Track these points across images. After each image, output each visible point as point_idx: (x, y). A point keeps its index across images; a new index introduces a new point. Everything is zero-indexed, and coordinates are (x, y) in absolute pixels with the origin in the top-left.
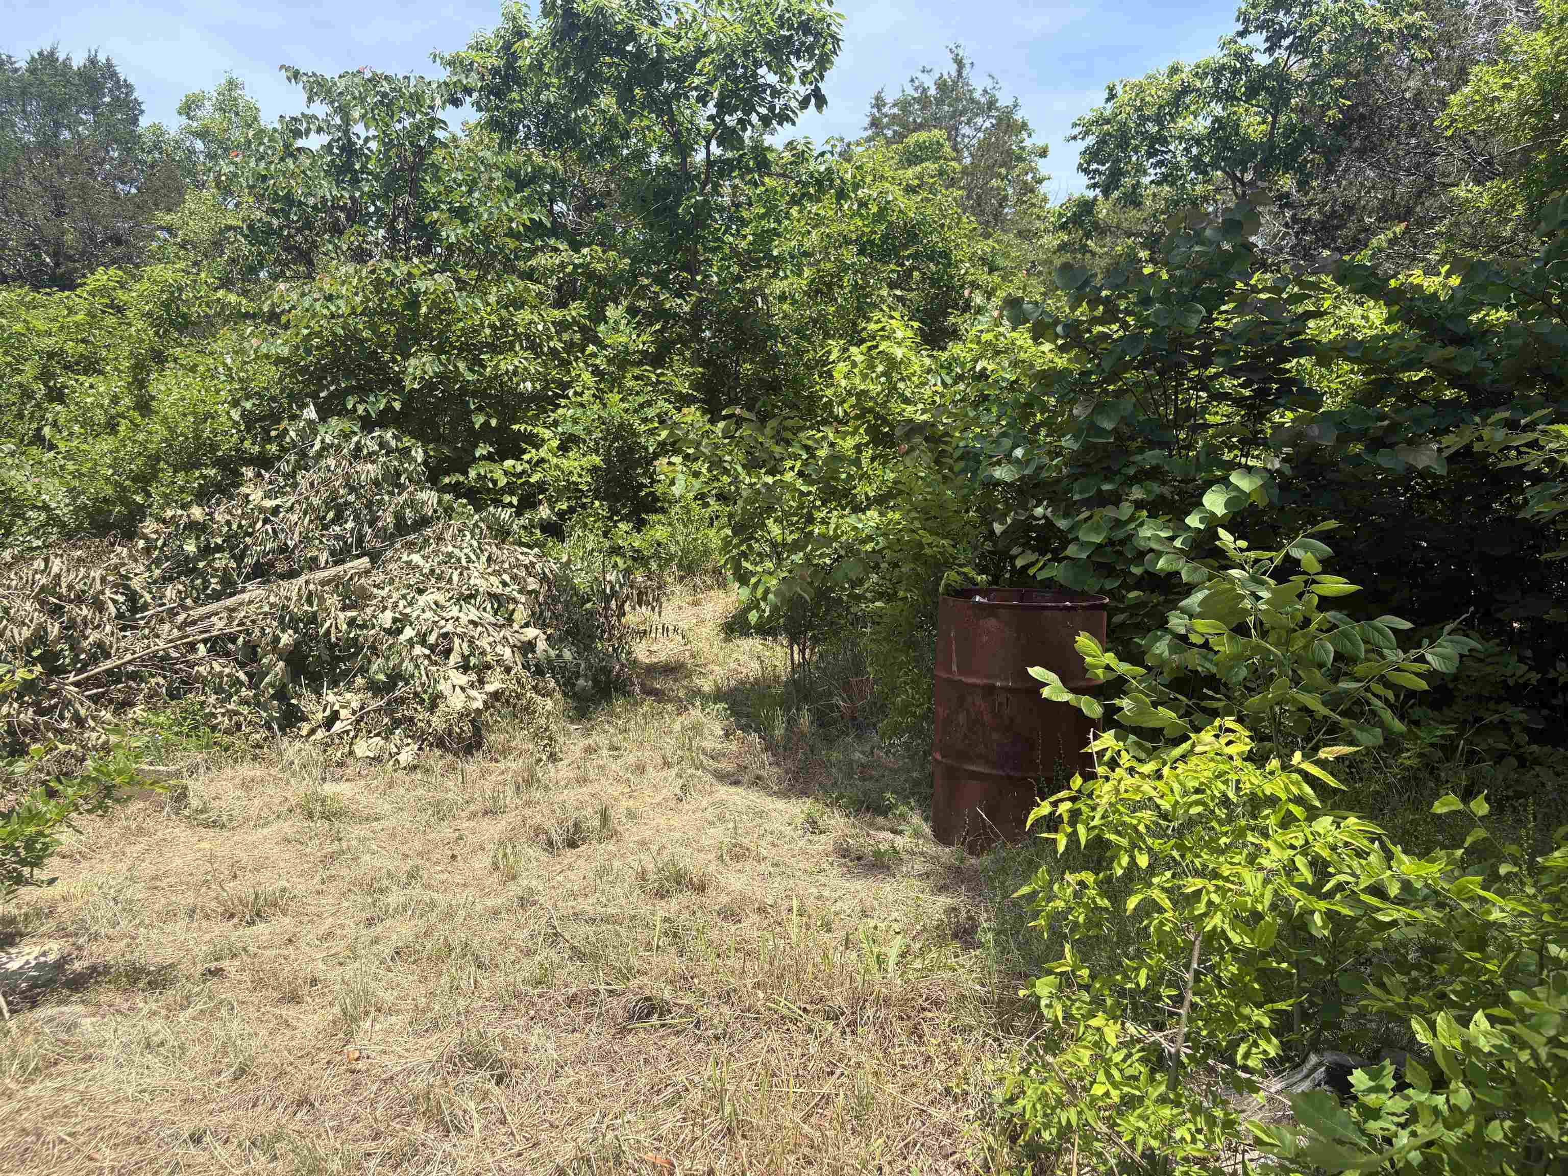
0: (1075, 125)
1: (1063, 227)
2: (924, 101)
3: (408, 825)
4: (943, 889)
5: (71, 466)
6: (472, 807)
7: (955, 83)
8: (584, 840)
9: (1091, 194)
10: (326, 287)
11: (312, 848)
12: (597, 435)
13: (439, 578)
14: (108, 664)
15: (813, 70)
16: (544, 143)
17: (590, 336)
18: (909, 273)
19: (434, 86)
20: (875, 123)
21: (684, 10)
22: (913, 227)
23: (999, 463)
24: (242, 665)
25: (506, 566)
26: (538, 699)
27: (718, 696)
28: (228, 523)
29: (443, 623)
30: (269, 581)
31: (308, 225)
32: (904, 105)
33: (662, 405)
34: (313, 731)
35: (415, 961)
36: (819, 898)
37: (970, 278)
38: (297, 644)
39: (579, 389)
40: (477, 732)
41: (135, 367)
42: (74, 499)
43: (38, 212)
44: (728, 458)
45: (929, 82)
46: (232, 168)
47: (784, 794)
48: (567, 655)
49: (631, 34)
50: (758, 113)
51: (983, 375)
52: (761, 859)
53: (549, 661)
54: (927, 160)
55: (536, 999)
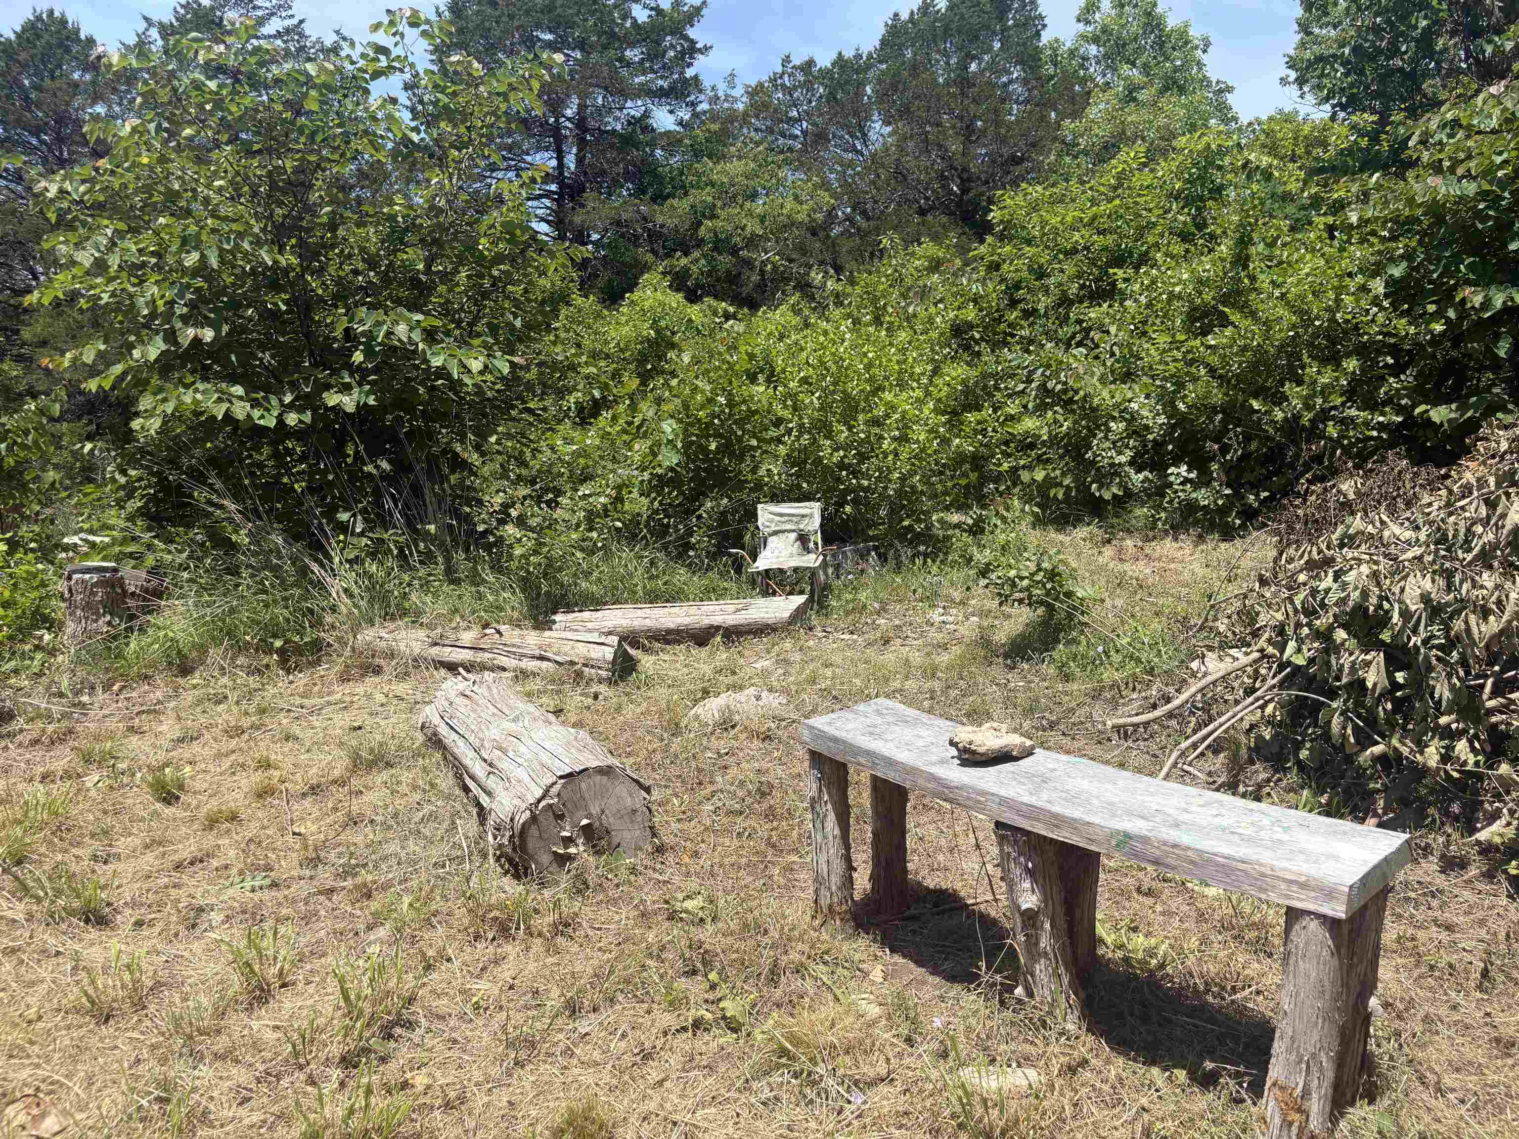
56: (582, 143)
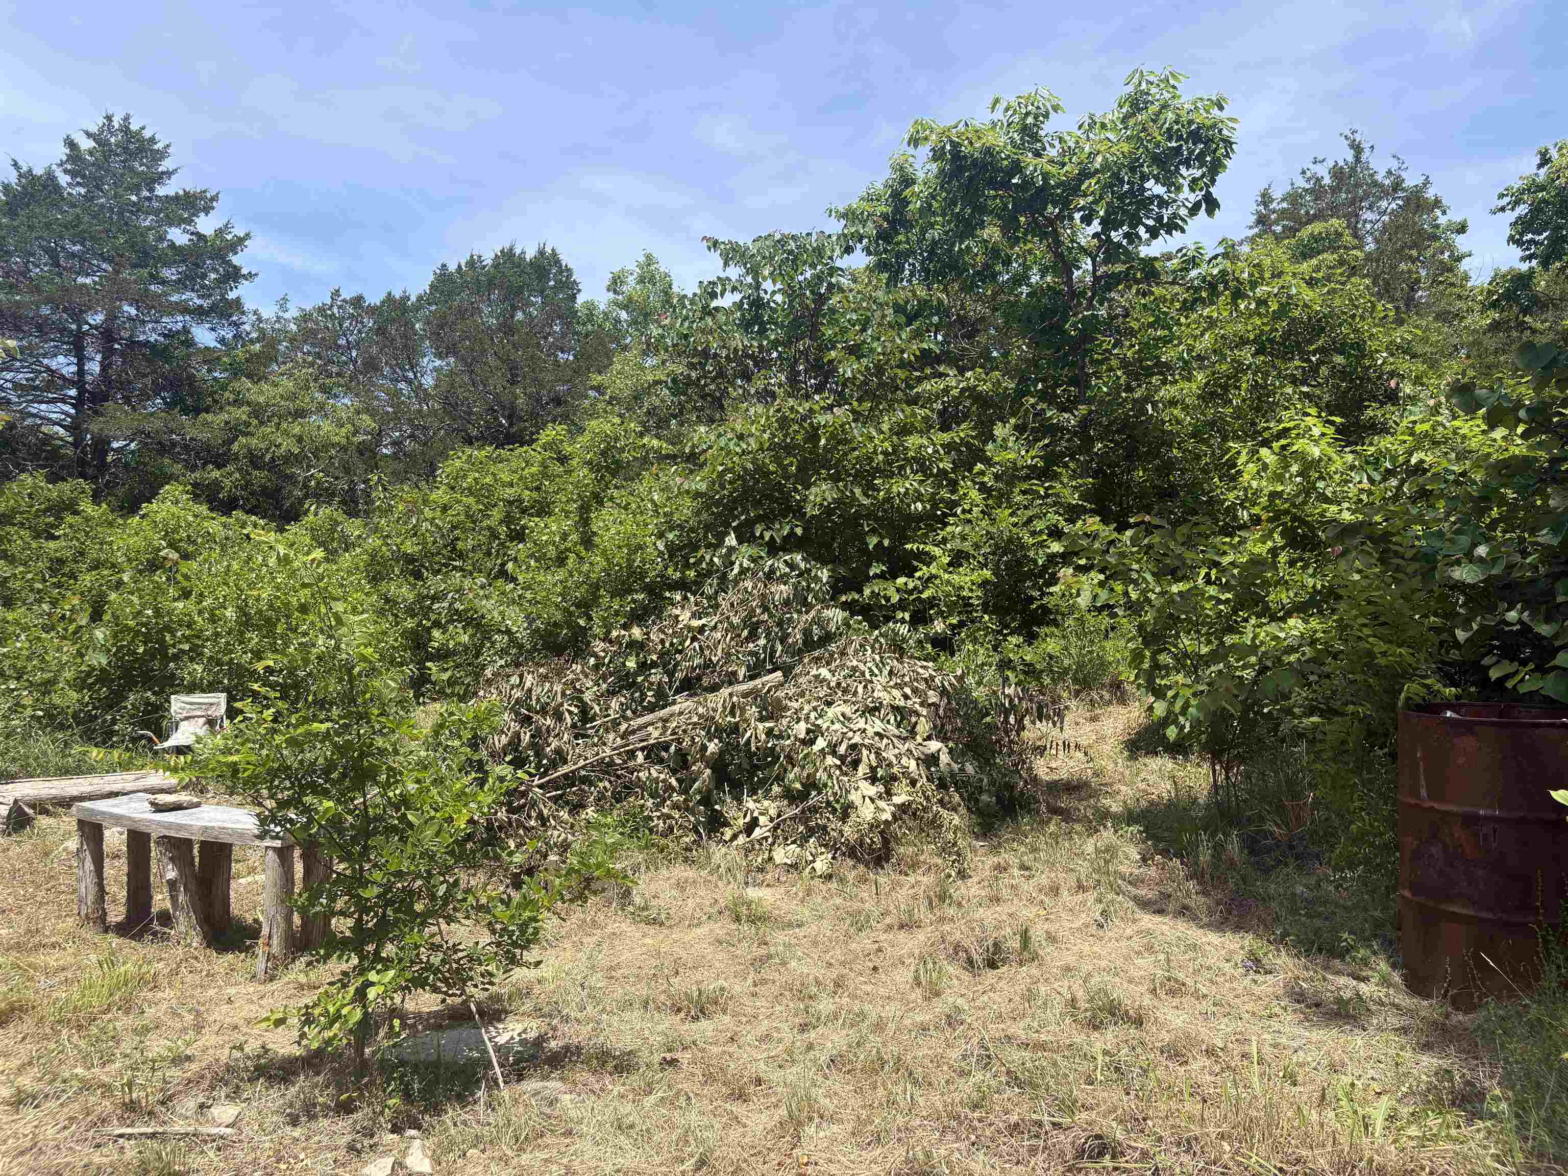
0: (1502, 196)
1: (1494, 305)
2: (1317, 191)
3: (828, 933)
4: (1426, 1047)
5: (528, 595)
6: (888, 920)
7: (1353, 169)
8: (1004, 961)
9: (1524, 267)
10: (738, 427)
11: (742, 950)
12: (986, 550)
13: (845, 691)
14: (564, 770)
15: (1203, 176)
16: (928, 276)
17: (978, 455)
18: (1315, 369)
19: (834, 238)
20: (1262, 220)
21: (1067, 138)
22: (1320, 320)
23: (1458, 562)
24: (674, 772)
25: (907, 679)
26: (944, 813)
27: (1130, 817)
28: (662, 642)
29: (850, 734)
30: (696, 694)
31: (721, 374)
32: (1294, 198)
33: (1054, 518)
34: (735, 837)
35: (849, 1072)
36: (1275, 1046)
37: (1388, 368)
38: (722, 753)
39: (967, 507)
40: (886, 842)
41: (581, 507)
42: (530, 624)
43: (497, 382)
44: (1135, 566)
45: (1323, 172)
46: (660, 331)
47: (1219, 926)
48: (970, 769)
49: (1016, 167)
50: (1146, 226)
51: (1419, 469)
52: (1200, 997)
53: (952, 775)
54: (1323, 251)
55: (976, 1123)
56: (108, 353)
